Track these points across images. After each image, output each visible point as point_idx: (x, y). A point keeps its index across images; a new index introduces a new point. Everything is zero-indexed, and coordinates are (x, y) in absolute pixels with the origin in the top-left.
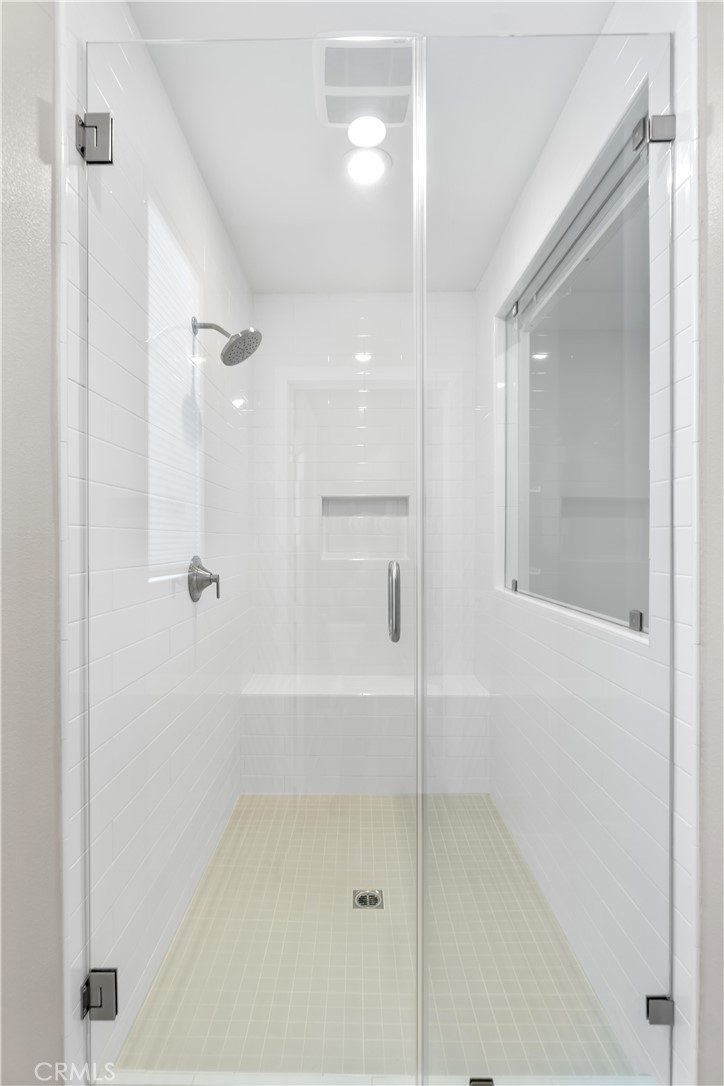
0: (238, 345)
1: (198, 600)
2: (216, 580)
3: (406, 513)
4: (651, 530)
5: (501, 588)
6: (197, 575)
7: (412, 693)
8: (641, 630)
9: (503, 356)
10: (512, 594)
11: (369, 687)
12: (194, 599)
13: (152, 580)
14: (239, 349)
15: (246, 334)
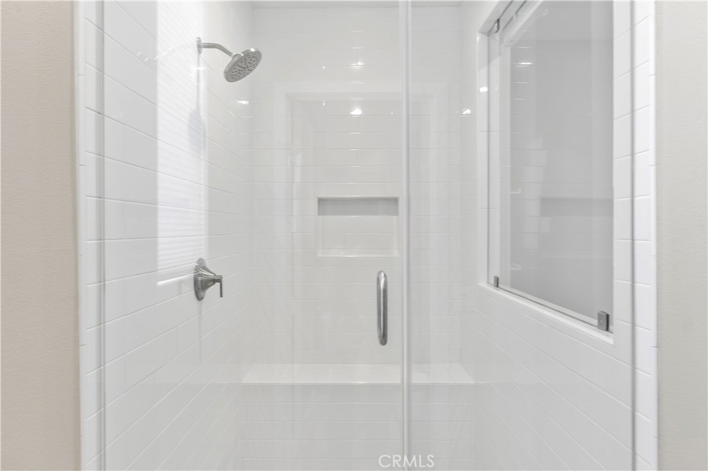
0: (240, 64)
1: (202, 298)
2: (219, 281)
3: (396, 213)
4: (615, 241)
5: (485, 284)
6: (200, 275)
7: (398, 381)
8: (607, 329)
9: (485, 70)
10: (493, 290)
11: (362, 375)
12: (199, 298)
13: (160, 283)
14: (241, 67)
15: (247, 54)
